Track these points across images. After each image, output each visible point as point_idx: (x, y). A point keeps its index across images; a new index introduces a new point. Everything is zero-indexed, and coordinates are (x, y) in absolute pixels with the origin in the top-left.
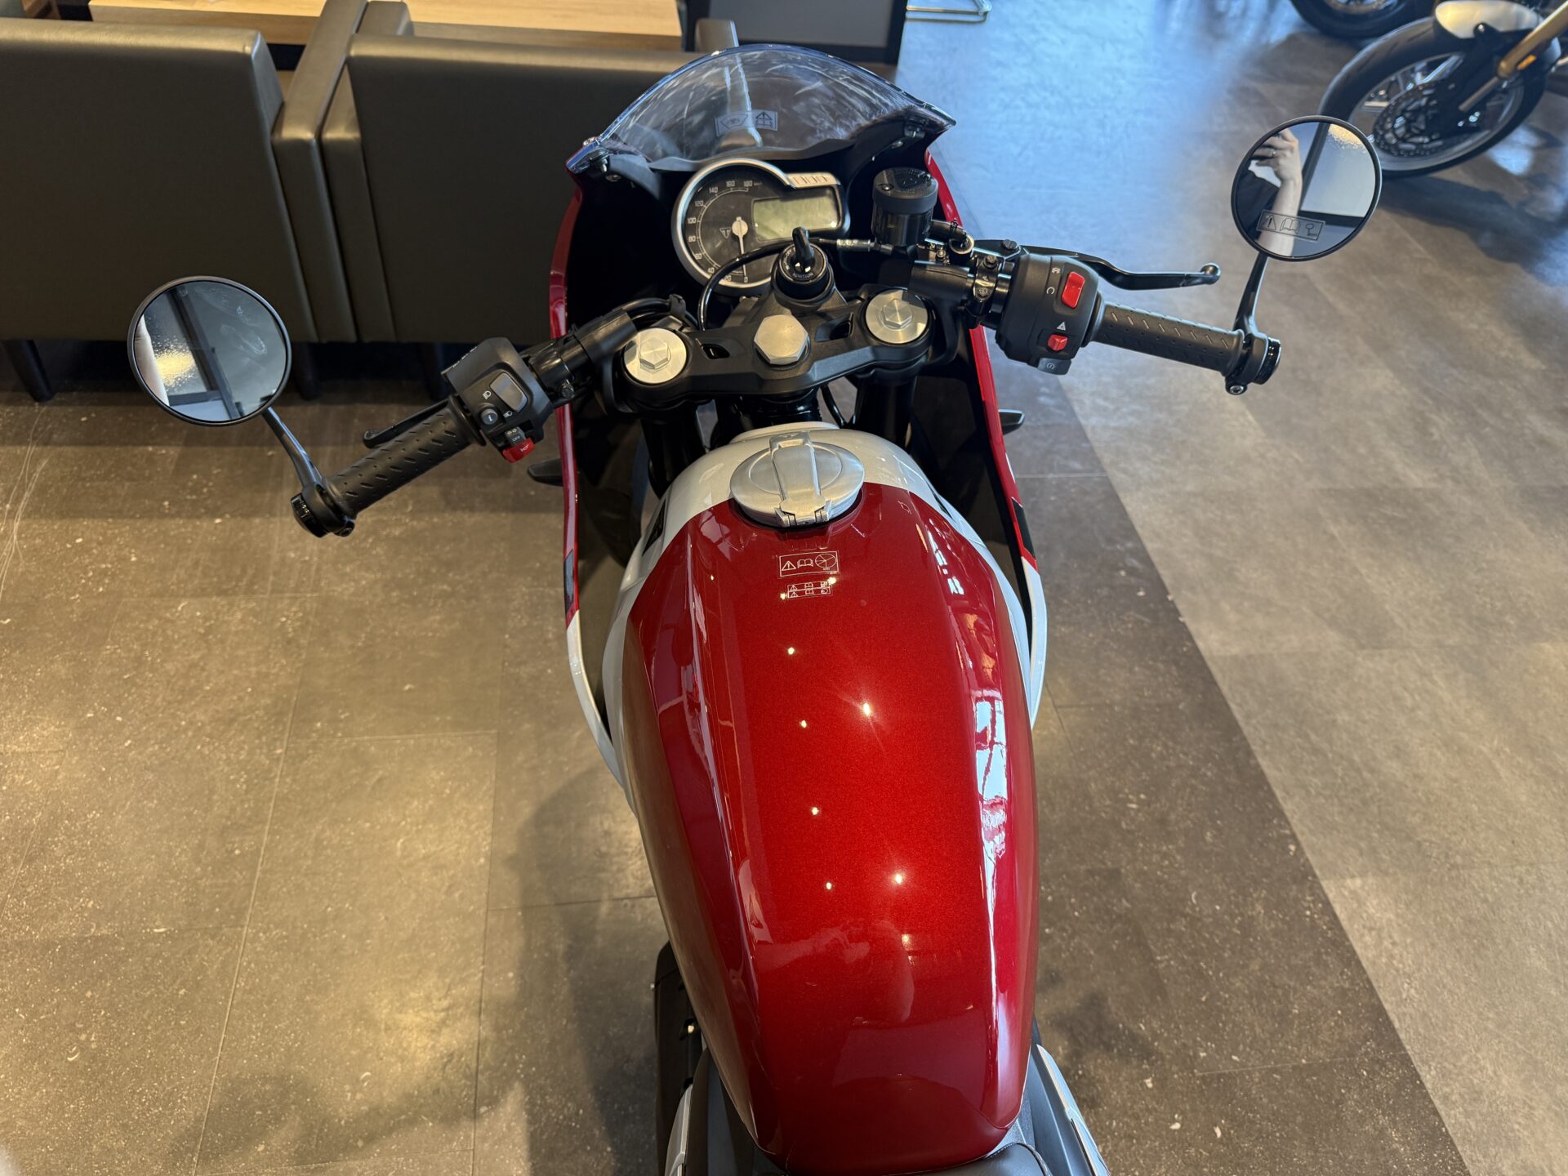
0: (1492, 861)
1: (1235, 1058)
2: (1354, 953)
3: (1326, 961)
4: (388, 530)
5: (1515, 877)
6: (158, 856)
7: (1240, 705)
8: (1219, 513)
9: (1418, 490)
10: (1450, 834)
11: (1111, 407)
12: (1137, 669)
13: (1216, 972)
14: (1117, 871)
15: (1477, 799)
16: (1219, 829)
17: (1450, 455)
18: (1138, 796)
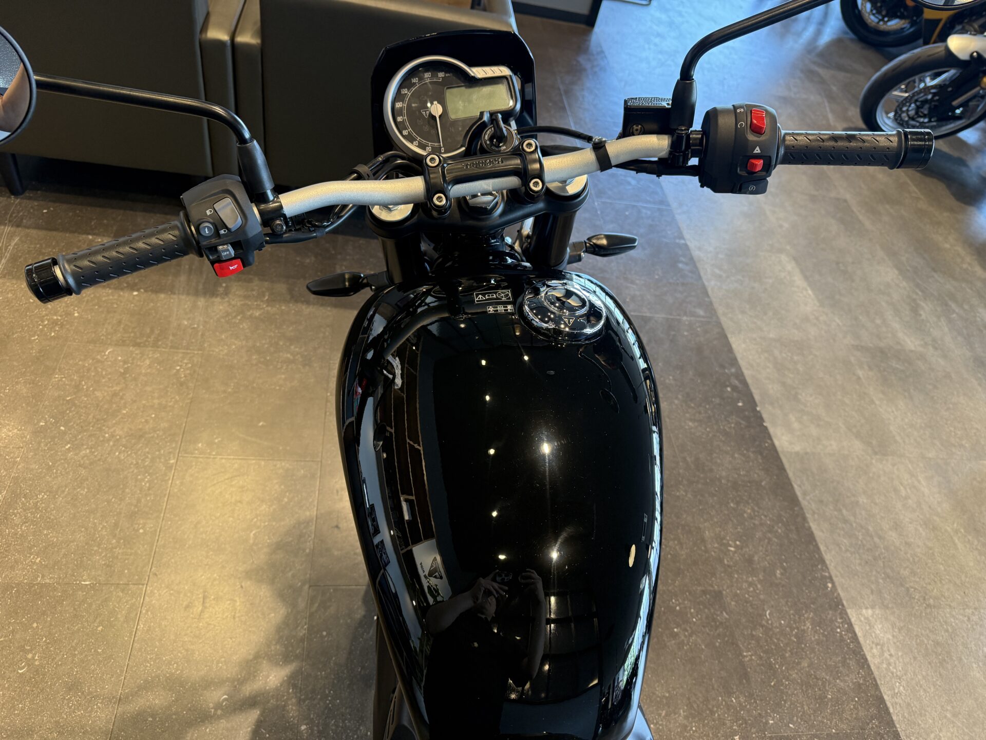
0: (952, 605)
1: (791, 725)
2: (866, 660)
3: (849, 664)
4: (251, 311)
5: (965, 616)
6: (86, 529)
7: (800, 486)
8: (790, 354)
9: (912, 351)
10: (926, 584)
11: (724, 275)
12: (736, 455)
13: (781, 665)
14: (720, 592)
15: (943, 562)
16: (784, 569)
17: (931, 330)
18: (735, 542)
